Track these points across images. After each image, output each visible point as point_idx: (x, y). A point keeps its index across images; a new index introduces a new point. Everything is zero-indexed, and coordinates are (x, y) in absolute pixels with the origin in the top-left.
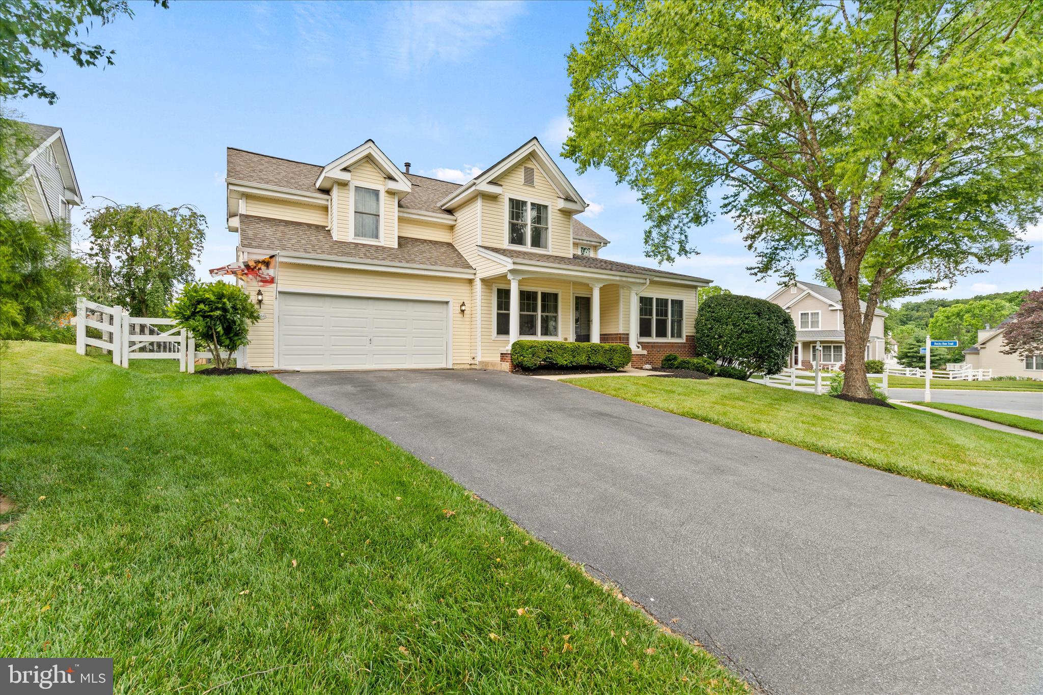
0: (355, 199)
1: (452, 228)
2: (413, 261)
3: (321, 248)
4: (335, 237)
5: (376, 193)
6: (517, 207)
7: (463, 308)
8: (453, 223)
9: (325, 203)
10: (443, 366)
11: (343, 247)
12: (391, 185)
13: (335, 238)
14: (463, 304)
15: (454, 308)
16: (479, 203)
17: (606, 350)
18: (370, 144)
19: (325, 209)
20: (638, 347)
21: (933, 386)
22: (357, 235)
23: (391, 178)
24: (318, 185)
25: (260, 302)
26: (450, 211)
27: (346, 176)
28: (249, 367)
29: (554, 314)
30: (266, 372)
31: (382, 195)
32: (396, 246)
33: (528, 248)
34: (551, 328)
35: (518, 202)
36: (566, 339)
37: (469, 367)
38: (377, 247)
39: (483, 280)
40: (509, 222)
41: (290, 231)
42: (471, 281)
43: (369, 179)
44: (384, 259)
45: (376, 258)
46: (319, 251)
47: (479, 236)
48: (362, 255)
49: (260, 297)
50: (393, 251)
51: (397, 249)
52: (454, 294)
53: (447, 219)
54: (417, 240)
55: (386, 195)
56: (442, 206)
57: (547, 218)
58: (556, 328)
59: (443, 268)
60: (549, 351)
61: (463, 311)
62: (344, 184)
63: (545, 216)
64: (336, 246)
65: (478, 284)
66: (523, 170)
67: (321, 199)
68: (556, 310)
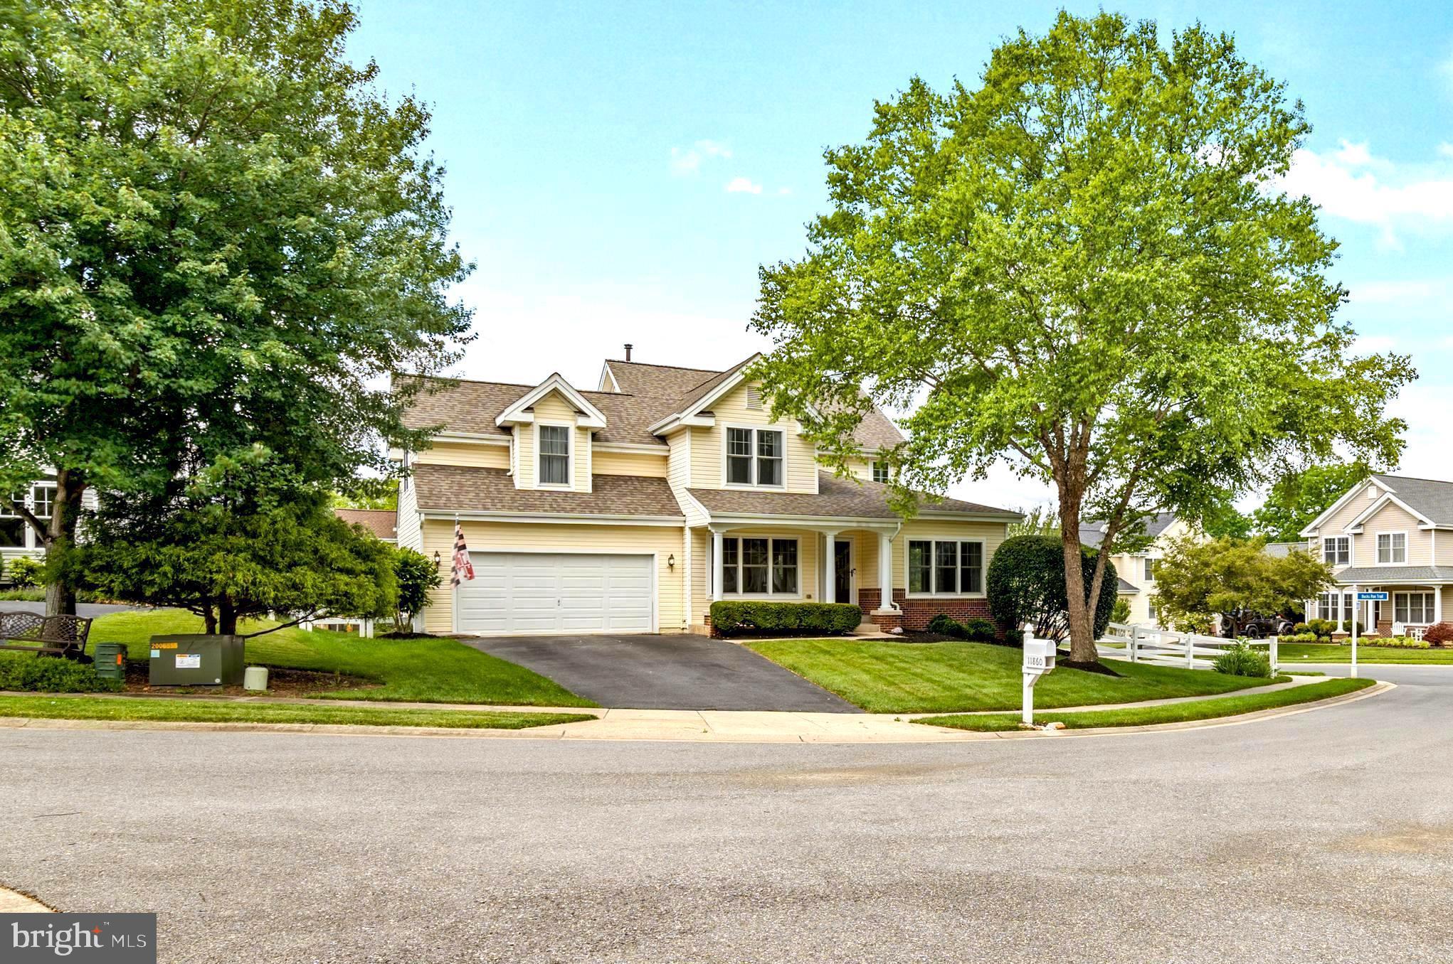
0: (541, 442)
1: (666, 458)
2: (608, 509)
3: (501, 501)
4: (518, 485)
5: (565, 431)
6: (739, 438)
7: (672, 562)
8: (666, 454)
9: (506, 444)
10: (648, 630)
11: (527, 499)
12: (582, 422)
13: (517, 487)
14: (672, 557)
15: (660, 562)
16: (688, 436)
17: (824, 612)
18: (556, 377)
19: (507, 449)
20: (895, 607)
21: (1360, 659)
22: (543, 480)
23: (581, 413)
24: (498, 424)
25: (438, 563)
26: (663, 439)
27: (528, 417)
28: (427, 632)
29: (792, 566)
30: (443, 637)
31: (573, 434)
32: (590, 491)
33: (754, 486)
34: (789, 584)
35: (739, 431)
36: (809, 597)
37: (681, 632)
38: (566, 493)
39: (693, 529)
40: (728, 457)
41: (467, 480)
42: (681, 529)
43: (556, 417)
44: (572, 510)
45: (564, 510)
46: (499, 505)
47: (689, 476)
48: (547, 507)
49: (437, 559)
50: (586, 498)
51: (590, 495)
52: (660, 547)
53: (658, 450)
54: (619, 478)
55: (577, 431)
56: (654, 431)
57: (780, 447)
58: (795, 585)
59: (644, 517)
60: (747, 613)
61: (671, 565)
62: (526, 425)
63: (777, 444)
64: (518, 497)
65: (688, 533)
66: (746, 392)
67: (502, 440)
68: (795, 563)
